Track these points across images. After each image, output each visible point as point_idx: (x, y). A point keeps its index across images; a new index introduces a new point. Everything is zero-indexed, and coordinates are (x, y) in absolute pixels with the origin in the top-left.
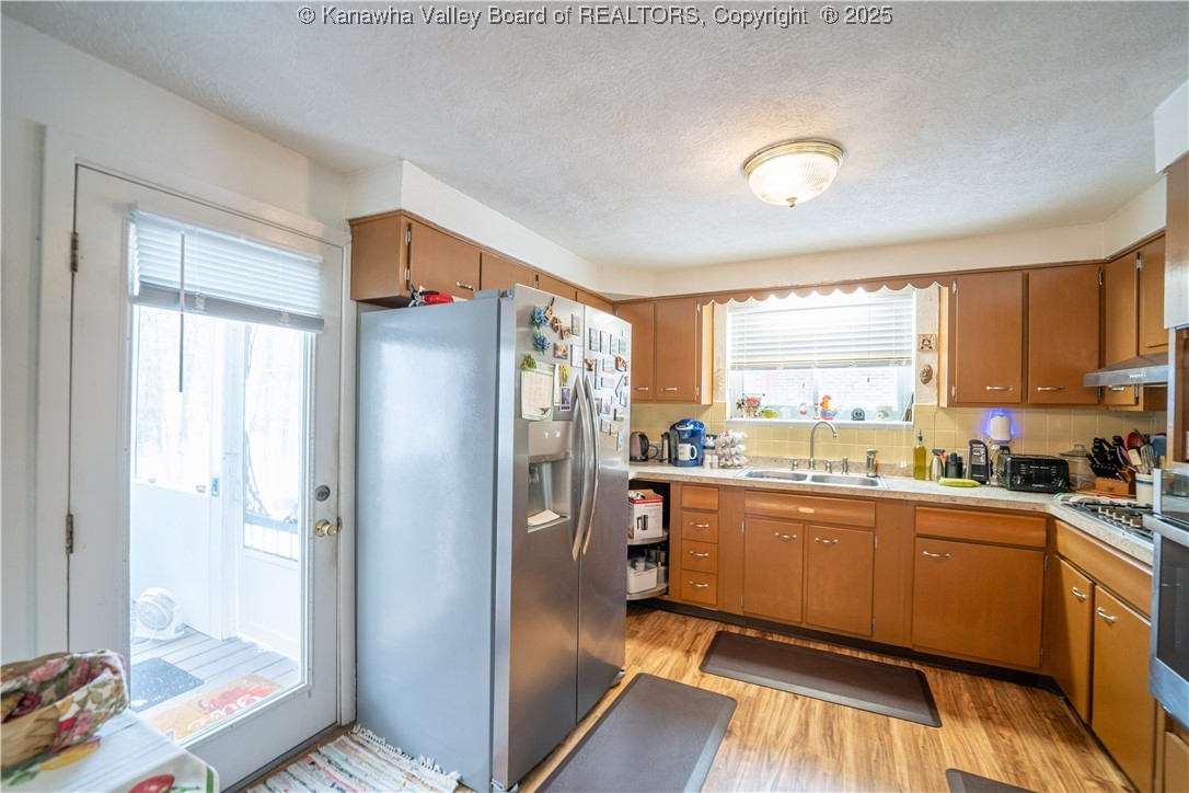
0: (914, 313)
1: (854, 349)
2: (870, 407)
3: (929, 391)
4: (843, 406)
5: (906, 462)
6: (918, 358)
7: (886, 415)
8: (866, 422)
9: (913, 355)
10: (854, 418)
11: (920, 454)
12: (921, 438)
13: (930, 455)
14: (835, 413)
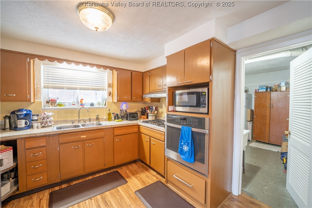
0: (106, 77)
1: (90, 85)
2: (95, 102)
3: (110, 98)
4: (87, 101)
5: (106, 117)
6: (108, 89)
7: (99, 104)
8: (95, 106)
9: (106, 88)
10: (91, 106)
11: (109, 114)
12: (109, 110)
13: (112, 115)
14: (85, 104)
